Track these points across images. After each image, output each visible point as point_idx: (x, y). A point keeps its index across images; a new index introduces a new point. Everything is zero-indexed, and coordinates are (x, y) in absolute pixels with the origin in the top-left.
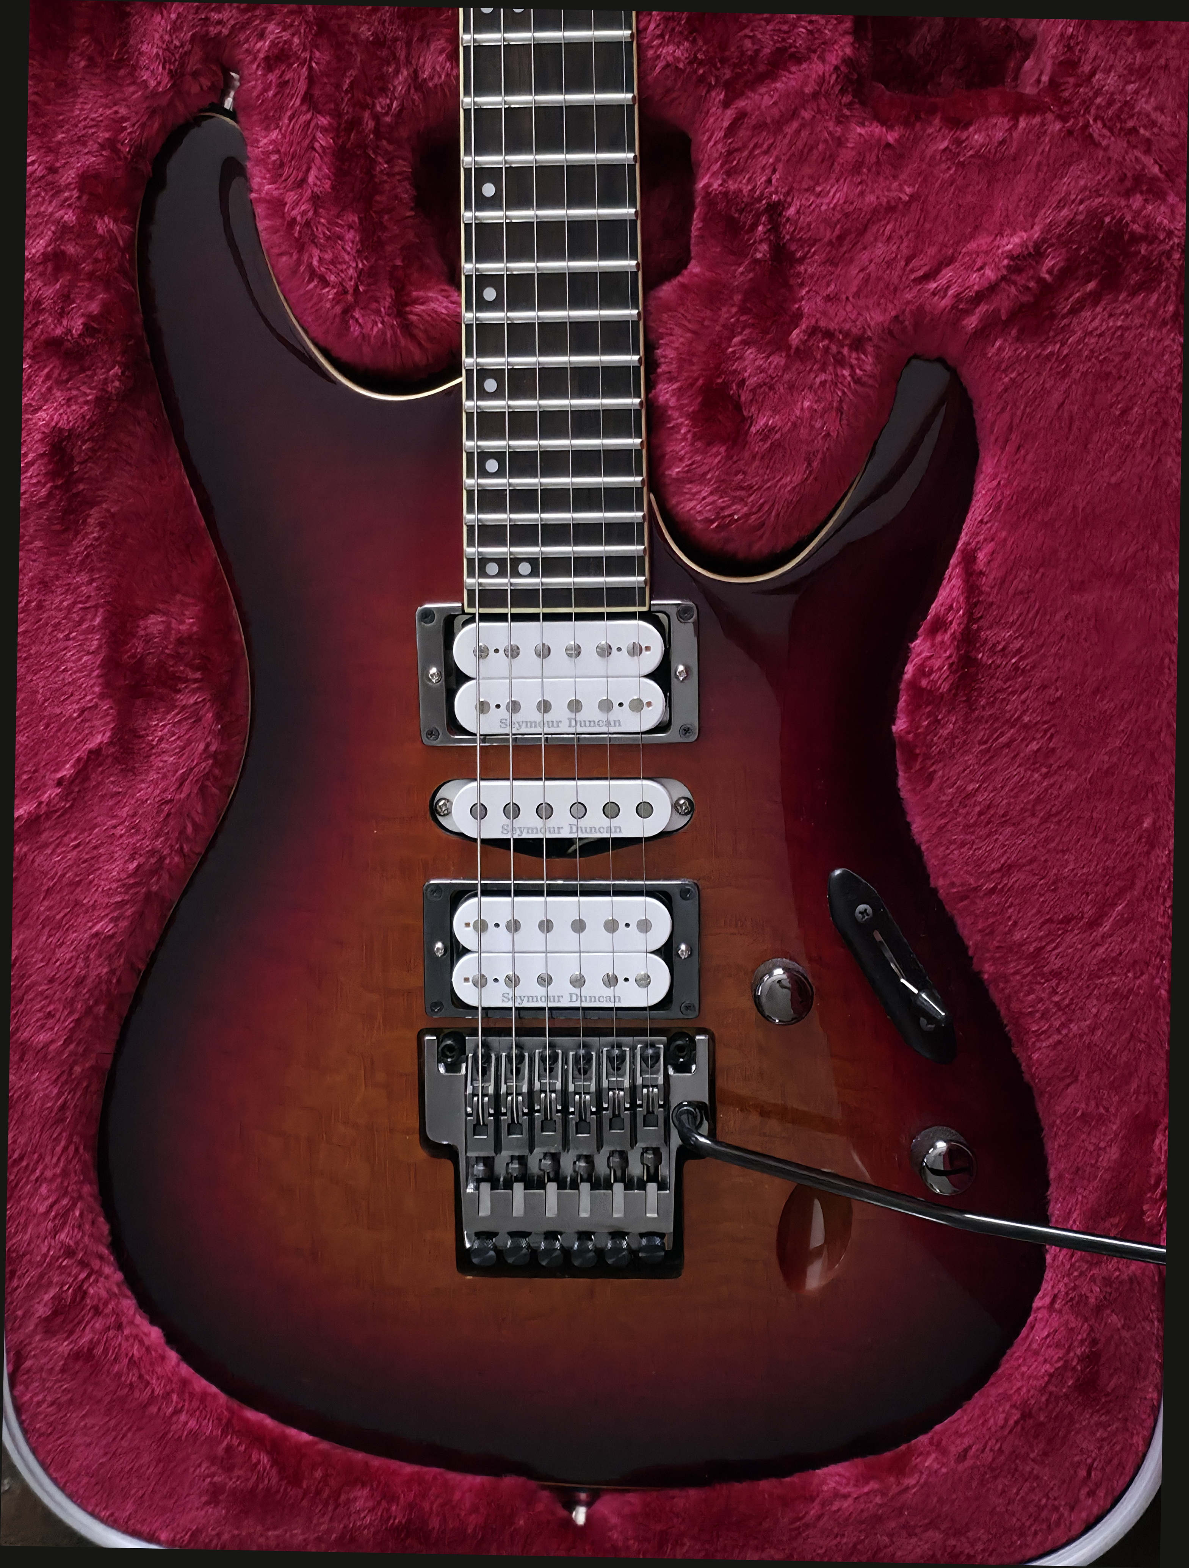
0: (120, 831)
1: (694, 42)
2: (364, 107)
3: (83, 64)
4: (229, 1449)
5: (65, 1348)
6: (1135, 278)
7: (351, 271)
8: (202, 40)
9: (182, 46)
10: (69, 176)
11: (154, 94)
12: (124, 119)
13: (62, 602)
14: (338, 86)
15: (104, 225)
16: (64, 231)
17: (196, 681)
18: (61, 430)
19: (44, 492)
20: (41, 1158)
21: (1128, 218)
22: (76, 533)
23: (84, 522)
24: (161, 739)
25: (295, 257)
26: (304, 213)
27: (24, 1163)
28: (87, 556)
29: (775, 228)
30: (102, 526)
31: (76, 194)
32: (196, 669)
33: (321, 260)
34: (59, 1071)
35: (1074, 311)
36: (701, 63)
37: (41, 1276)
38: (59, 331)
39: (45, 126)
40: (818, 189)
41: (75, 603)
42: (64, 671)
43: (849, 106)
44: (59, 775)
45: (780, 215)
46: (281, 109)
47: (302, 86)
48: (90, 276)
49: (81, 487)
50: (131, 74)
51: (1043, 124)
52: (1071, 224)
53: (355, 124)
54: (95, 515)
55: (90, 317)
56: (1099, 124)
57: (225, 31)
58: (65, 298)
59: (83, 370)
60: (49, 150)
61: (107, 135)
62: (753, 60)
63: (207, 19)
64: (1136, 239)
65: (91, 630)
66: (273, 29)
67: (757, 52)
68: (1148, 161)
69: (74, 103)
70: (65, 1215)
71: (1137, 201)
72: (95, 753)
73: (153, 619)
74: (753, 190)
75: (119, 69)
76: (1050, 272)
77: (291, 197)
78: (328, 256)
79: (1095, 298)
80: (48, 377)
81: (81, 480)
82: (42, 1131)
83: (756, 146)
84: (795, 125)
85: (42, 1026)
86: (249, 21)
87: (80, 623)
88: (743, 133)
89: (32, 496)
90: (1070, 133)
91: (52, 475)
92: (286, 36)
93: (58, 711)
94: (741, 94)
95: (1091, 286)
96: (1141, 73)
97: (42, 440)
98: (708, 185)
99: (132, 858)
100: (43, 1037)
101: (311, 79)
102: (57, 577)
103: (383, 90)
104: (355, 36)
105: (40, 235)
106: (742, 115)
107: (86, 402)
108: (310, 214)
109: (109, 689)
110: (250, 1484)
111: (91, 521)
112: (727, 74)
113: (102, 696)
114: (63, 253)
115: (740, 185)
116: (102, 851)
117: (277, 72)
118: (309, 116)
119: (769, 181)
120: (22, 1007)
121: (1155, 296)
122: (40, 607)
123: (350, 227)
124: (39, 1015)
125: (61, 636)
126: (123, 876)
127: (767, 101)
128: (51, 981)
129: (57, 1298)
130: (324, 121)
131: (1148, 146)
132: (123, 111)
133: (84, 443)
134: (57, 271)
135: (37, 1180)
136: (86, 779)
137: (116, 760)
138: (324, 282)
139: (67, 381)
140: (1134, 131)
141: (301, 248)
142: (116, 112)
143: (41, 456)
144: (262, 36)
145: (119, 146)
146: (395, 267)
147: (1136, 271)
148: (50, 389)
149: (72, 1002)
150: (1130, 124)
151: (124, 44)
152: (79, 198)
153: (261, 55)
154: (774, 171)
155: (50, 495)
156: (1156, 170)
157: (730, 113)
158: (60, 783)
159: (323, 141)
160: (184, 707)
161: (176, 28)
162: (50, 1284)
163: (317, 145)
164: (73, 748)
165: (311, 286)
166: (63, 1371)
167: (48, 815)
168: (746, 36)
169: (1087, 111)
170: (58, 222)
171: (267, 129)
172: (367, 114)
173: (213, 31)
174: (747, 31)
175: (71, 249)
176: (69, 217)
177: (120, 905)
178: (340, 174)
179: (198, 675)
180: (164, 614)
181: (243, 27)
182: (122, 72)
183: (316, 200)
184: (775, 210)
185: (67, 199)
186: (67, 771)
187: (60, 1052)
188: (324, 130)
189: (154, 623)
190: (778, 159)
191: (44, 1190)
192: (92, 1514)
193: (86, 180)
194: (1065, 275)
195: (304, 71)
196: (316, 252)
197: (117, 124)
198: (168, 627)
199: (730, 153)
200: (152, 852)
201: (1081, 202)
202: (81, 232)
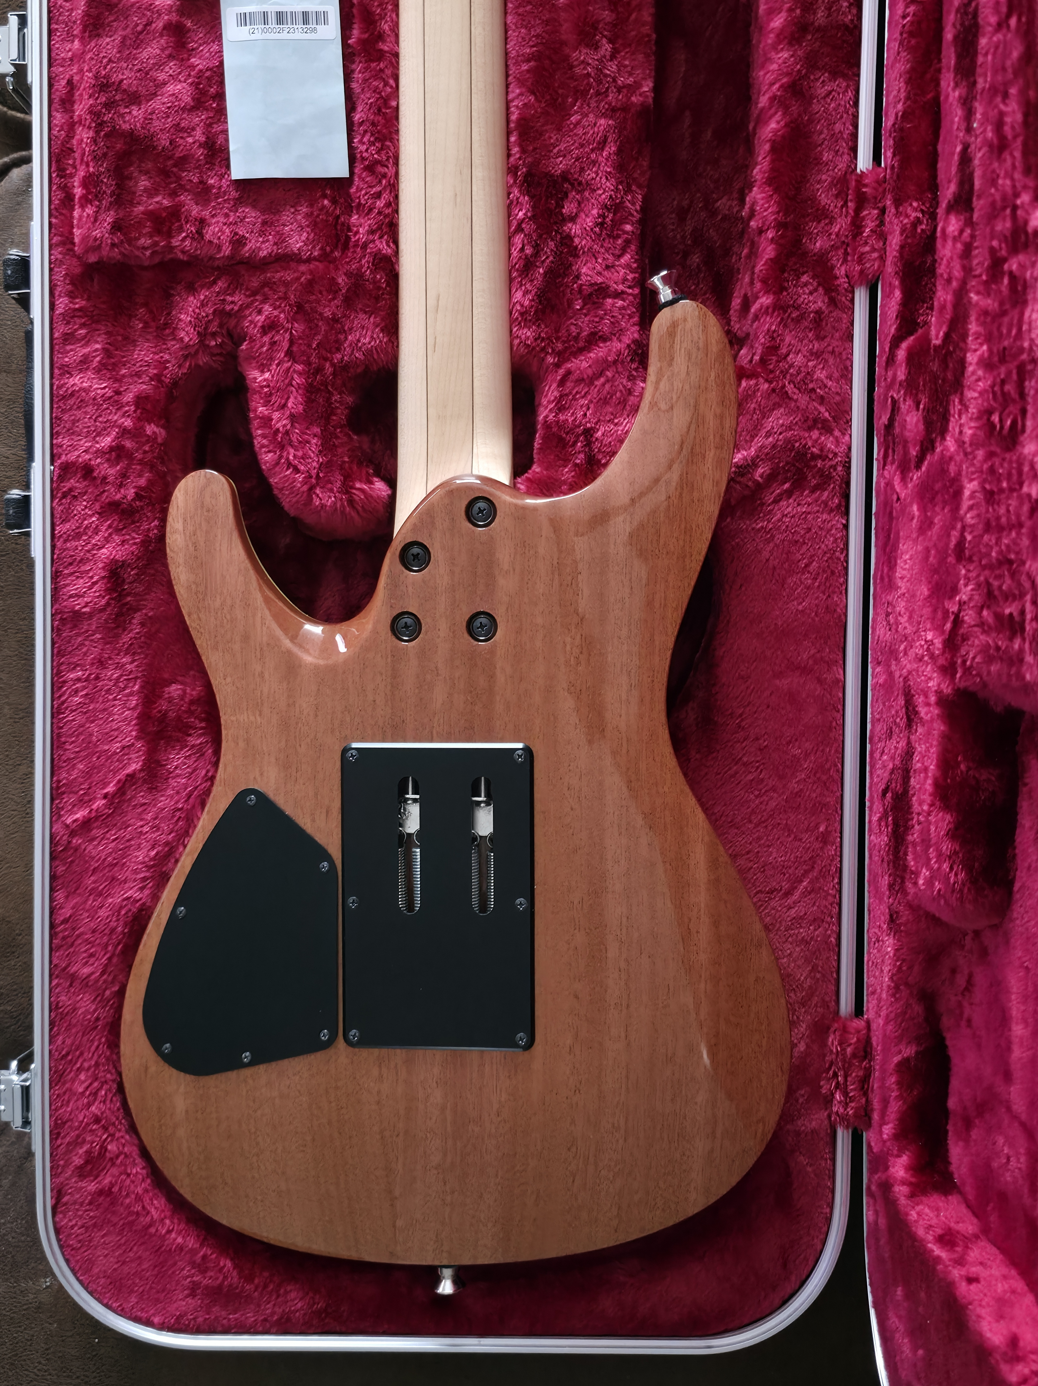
0: (146, 829)
1: (539, 326)
2: (326, 359)
3: (141, 325)
4: (204, 1257)
5: (92, 1187)
6: (814, 482)
7: (315, 464)
8: (220, 313)
9: (207, 316)
10: (129, 397)
11: (187, 346)
12: (168, 362)
13: (112, 675)
14: (309, 346)
15: (150, 429)
16: (124, 432)
17: (201, 728)
18: (117, 561)
19: (103, 602)
20: (82, 1054)
21: (810, 444)
22: (124, 630)
23: (130, 623)
24: (176, 768)
25: (278, 453)
26: (284, 426)
27: (70, 1058)
28: (131, 645)
29: (589, 444)
30: (142, 624)
31: (133, 408)
32: (201, 720)
33: (295, 456)
34: (96, 993)
35: (776, 501)
36: (543, 340)
37: (78, 1136)
38: (118, 497)
39: (114, 364)
40: (616, 421)
41: (121, 676)
42: (113, 721)
43: (636, 369)
44: (105, 791)
45: (592, 436)
46: (272, 359)
47: (286, 345)
48: (141, 462)
49: (129, 599)
50: (173, 333)
51: (757, 384)
52: (774, 446)
53: (319, 370)
54: (137, 618)
55: (139, 488)
56: (792, 386)
57: (236, 308)
58: (124, 475)
59: (133, 522)
60: (116, 380)
61: (155, 372)
62: (576, 338)
63: (224, 300)
64: (814, 457)
65: (131, 694)
66: (267, 309)
67: (579, 334)
68: (822, 409)
69: (134, 350)
70: (95, 1094)
71: (815, 434)
72: (131, 776)
73: (174, 687)
74: (575, 420)
75: (165, 329)
76: (761, 476)
77: (276, 415)
78: (300, 453)
79: (789, 494)
80: (110, 526)
81: (128, 594)
82: (83, 1036)
83: (577, 393)
84: (602, 380)
85: (87, 962)
86: (253, 302)
87: (124, 689)
88: (569, 384)
89: (95, 604)
90: (774, 390)
91: (108, 591)
92: (276, 313)
93: (106, 747)
94: (568, 360)
95: (786, 486)
96: (817, 355)
97: (103, 568)
98: (547, 417)
99: (153, 847)
100: (86, 970)
101: (291, 342)
102: (110, 658)
103: (338, 350)
104: (321, 314)
105: (108, 435)
106: (569, 373)
107: (135, 544)
108: (289, 427)
109: (143, 733)
110: (218, 1282)
111: (135, 621)
112: (560, 346)
113: (137, 738)
114: (123, 446)
115: (567, 417)
116: (133, 842)
117: (270, 335)
118: (290, 364)
119: (585, 415)
120: (72, 950)
121: (826, 493)
122: (97, 678)
123: (315, 436)
124: (85, 955)
125: (111, 697)
126: (147, 859)
127: (585, 364)
128: (94, 931)
129: (88, 1152)
130: (299, 367)
131: (822, 400)
132: (167, 357)
133: (132, 570)
134: (118, 459)
135: (78, 1069)
136: (124, 794)
137: (145, 781)
138: (297, 470)
139: (122, 529)
140: (813, 390)
141: (282, 447)
142: (162, 357)
143: (103, 578)
144: (260, 312)
145: (163, 378)
146: (344, 462)
147: (814, 478)
148: (110, 535)
149: (106, 945)
150: (811, 386)
151: (169, 314)
152: (135, 412)
153: (260, 324)
154: (588, 409)
155: (108, 604)
156: (827, 414)
157: (561, 371)
158: (105, 796)
159: (297, 380)
160: (193, 746)
161: (203, 305)
162: (84, 1141)
163: (294, 383)
164: (115, 772)
165: (288, 472)
166: (90, 1203)
167: (97, 818)
168: (572, 324)
169: (784, 377)
170: (120, 427)
171: (262, 372)
172: (328, 365)
173: (228, 308)
174: (573, 321)
175: (128, 444)
176: (128, 423)
177: (144, 879)
178: (309, 402)
179: (203, 725)
180: (182, 684)
181: (248, 307)
182: (167, 331)
183: (292, 418)
184: (589, 433)
185: (127, 412)
186: (110, 789)
187: (97, 981)
188: (300, 374)
189: (174, 690)
190: (591, 401)
191: (82, 1077)
192: (107, 1306)
193: (140, 400)
194: (771, 478)
195: (287, 336)
196: (292, 451)
197: (162, 364)
198: (184, 691)
199: (561, 396)
200: (167, 844)
201: (781, 434)
202: (136, 433)
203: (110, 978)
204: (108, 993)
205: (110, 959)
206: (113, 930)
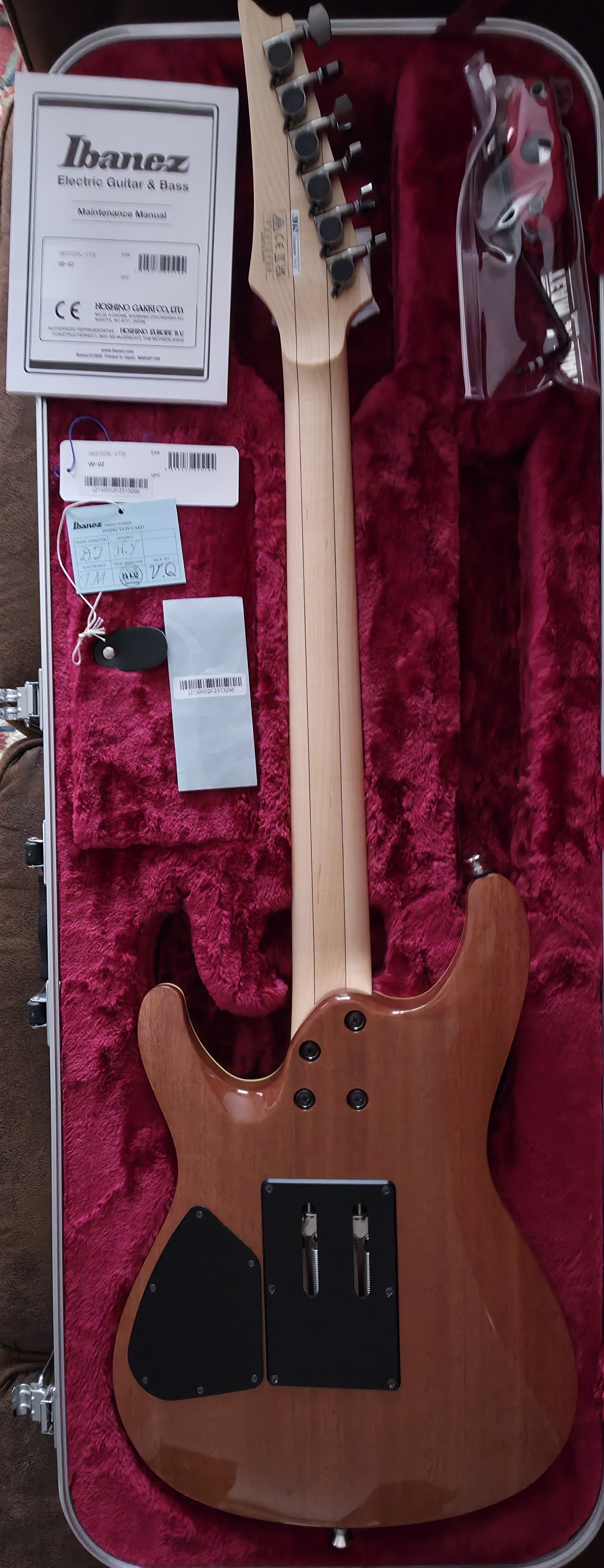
0: (127, 1227)
1: (388, 881)
2: (244, 907)
3: (118, 888)
4: (174, 1518)
5: (95, 1472)
6: (579, 981)
7: (237, 977)
8: (173, 880)
9: (163, 881)
10: (112, 936)
11: (150, 901)
12: (137, 911)
13: (103, 1123)
14: (232, 899)
15: (126, 957)
16: (109, 960)
17: (164, 1158)
18: (104, 1047)
19: (96, 1074)
20: (87, 1381)
21: (575, 957)
22: (111, 1092)
23: (114, 1088)
24: (147, 1185)
25: (213, 970)
26: (216, 952)
27: (79, 1384)
28: (115, 1102)
29: (424, 961)
30: (122, 1088)
31: (114, 943)
32: (163, 1153)
33: (224, 972)
34: (95, 1340)
35: (553, 995)
36: (391, 891)
37: (86, 1437)
38: (105, 1003)
39: (101, 914)
40: (442, 943)
41: (109, 1123)
42: (103, 1154)
43: (455, 909)
44: (99, 1203)
45: (426, 954)
46: (207, 908)
47: (216, 899)
48: (119, 979)
49: (113, 1072)
50: (140, 892)
51: (538, 916)
52: (551, 958)
53: (240, 914)
54: (119, 1084)
55: (119, 997)
56: (562, 918)
57: (183, 875)
58: (109, 988)
59: (115, 1020)
60: (103, 925)
61: (129, 918)
62: (414, 890)
63: (175, 870)
64: (578, 965)
65: (116, 1136)
66: (204, 874)
67: (415, 886)
68: (583, 933)
69: (114, 905)
70: (97, 1408)
71: (579, 949)
72: (117, 1193)
73: (144, 1130)
74: (415, 943)
75: (135, 890)
76: (543, 979)
77: (211, 945)
78: (227, 971)
79: (562, 990)
80: (99, 1023)
81: (113, 1069)
82: (88, 1369)
83: (415, 925)
84: (432, 916)
85: (89, 1319)
86: (194, 871)
87: (111, 1132)
88: (410, 921)
89: (90, 1076)
90: (550, 920)
91: (100, 1067)
92: (210, 877)
93: (99, 1172)
94: (408, 904)
95: (560, 985)
96: (579, 896)
97: (96, 1051)
98: (394, 942)
99: (132, 1241)
100: (88, 1325)
101: (220, 896)
102: (101, 1112)
103: (252, 901)
104: (240, 877)
105: (97, 961)
106: (409, 913)
107: (116, 1034)
108: (219, 953)
109: (124, 1162)
110: (184, 1534)
111: (117, 1086)
112: (403, 895)
113: (120, 1165)
114: (108, 969)
115: (409, 942)
116: (118, 1236)
117: (205, 892)
118: (220, 910)
119: (421, 940)
120: (78, 1310)
121: (587, 990)
122: (92, 1125)
123: (237, 958)
124: (87, 1314)
125: (102, 1138)
126: (128, 1248)
127: (420, 907)
128: (94, 1297)
129: (93, 1449)
130: (225, 913)
131: (582, 926)
132: (136, 908)
133: (115, 1052)
134: (105, 977)
135: (85, 1391)
136: (112, 1204)
137: (126, 1195)
138: (225, 981)
139: (108, 1024)
140: (577, 920)
141: (215, 967)
142: (133, 908)
143: (96, 1058)
144: (198, 876)
145: (134, 923)
146: (257, 975)
147: (579, 979)
148: (100, 1028)
149: (102, 1307)
150: (575, 917)
151: (137, 880)
152: (115, 946)
153: (198, 885)
154: (423, 936)
155: (99, 1076)
156: (586, 937)
157: (404, 912)
158: (100, 1206)
159: (226, 921)
160: (158, 1170)
161: (161, 873)
162: (89, 1441)
163: (222, 923)
164: (106, 1189)
165: (219, 983)
166: (94, 1483)
167: (94, 1220)
168: (410, 879)
169: (557, 911)
170: (105, 956)
171: (201, 916)
172: (245, 911)
173: (177, 875)
174: (411, 877)
175: (111, 968)
176: (111, 954)
177: (127, 1261)
178: (233, 936)
179: (165, 1156)
180: (149, 1127)
181: (191, 873)
182: (137, 891)
183: (222, 947)
184: (424, 953)
185: (110, 946)
186: (102, 1201)
187: (96, 1331)
188: (226, 917)
189: (145, 1132)
190: (425, 931)
191: (88, 1396)
192: (107, 1552)
193: (118, 938)
194: (550, 980)
195: (218, 892)
196: (221, 968)
197: (133, 913)
198: (151, 1132)
199: (405, 928)
200: (142, 1237)
201: (555, 950)
202: (116, 960)
203: (105, 1330)
204: (103, 1339)
205: (105, 1316)
206: (106, 1297)
